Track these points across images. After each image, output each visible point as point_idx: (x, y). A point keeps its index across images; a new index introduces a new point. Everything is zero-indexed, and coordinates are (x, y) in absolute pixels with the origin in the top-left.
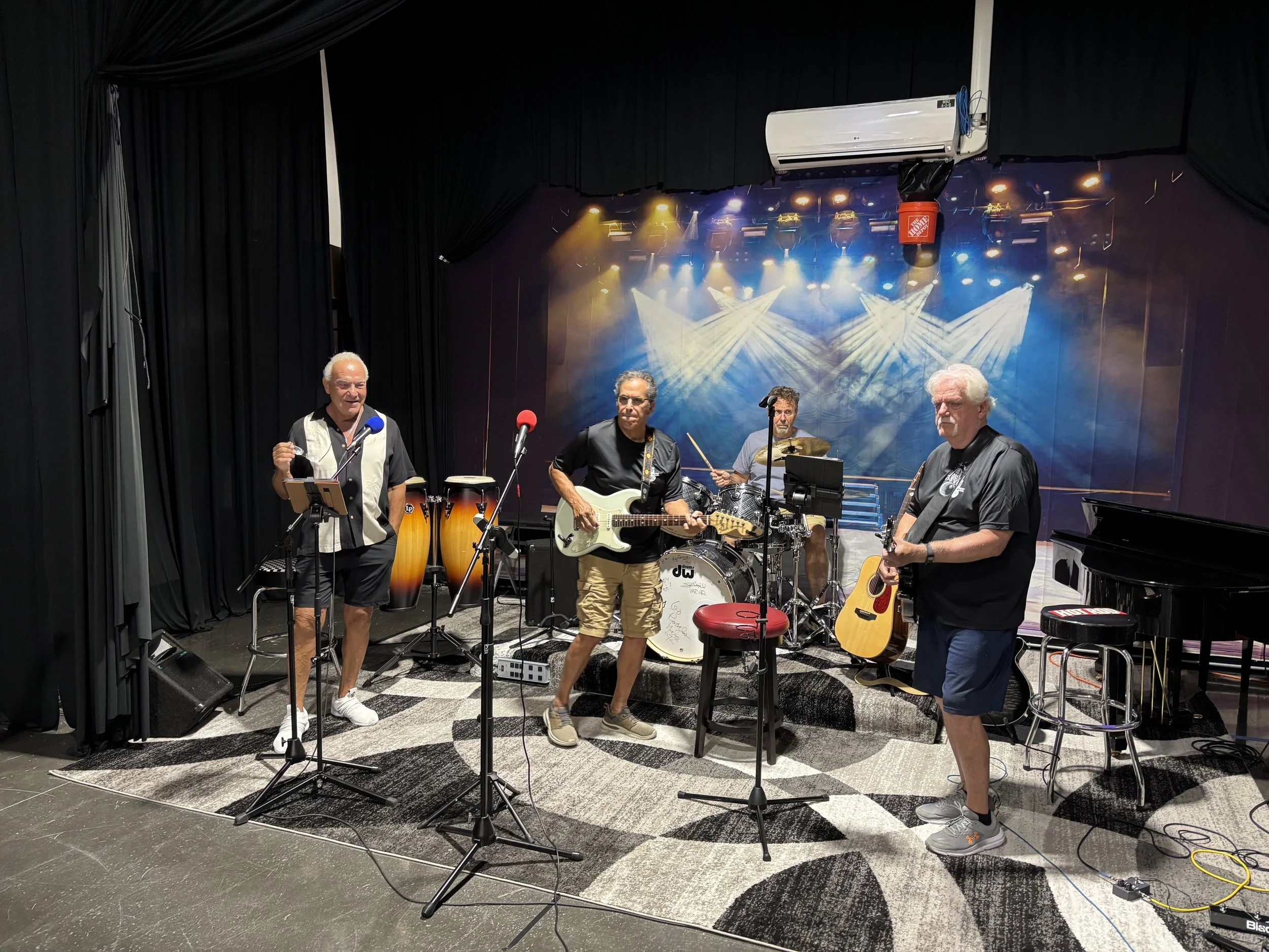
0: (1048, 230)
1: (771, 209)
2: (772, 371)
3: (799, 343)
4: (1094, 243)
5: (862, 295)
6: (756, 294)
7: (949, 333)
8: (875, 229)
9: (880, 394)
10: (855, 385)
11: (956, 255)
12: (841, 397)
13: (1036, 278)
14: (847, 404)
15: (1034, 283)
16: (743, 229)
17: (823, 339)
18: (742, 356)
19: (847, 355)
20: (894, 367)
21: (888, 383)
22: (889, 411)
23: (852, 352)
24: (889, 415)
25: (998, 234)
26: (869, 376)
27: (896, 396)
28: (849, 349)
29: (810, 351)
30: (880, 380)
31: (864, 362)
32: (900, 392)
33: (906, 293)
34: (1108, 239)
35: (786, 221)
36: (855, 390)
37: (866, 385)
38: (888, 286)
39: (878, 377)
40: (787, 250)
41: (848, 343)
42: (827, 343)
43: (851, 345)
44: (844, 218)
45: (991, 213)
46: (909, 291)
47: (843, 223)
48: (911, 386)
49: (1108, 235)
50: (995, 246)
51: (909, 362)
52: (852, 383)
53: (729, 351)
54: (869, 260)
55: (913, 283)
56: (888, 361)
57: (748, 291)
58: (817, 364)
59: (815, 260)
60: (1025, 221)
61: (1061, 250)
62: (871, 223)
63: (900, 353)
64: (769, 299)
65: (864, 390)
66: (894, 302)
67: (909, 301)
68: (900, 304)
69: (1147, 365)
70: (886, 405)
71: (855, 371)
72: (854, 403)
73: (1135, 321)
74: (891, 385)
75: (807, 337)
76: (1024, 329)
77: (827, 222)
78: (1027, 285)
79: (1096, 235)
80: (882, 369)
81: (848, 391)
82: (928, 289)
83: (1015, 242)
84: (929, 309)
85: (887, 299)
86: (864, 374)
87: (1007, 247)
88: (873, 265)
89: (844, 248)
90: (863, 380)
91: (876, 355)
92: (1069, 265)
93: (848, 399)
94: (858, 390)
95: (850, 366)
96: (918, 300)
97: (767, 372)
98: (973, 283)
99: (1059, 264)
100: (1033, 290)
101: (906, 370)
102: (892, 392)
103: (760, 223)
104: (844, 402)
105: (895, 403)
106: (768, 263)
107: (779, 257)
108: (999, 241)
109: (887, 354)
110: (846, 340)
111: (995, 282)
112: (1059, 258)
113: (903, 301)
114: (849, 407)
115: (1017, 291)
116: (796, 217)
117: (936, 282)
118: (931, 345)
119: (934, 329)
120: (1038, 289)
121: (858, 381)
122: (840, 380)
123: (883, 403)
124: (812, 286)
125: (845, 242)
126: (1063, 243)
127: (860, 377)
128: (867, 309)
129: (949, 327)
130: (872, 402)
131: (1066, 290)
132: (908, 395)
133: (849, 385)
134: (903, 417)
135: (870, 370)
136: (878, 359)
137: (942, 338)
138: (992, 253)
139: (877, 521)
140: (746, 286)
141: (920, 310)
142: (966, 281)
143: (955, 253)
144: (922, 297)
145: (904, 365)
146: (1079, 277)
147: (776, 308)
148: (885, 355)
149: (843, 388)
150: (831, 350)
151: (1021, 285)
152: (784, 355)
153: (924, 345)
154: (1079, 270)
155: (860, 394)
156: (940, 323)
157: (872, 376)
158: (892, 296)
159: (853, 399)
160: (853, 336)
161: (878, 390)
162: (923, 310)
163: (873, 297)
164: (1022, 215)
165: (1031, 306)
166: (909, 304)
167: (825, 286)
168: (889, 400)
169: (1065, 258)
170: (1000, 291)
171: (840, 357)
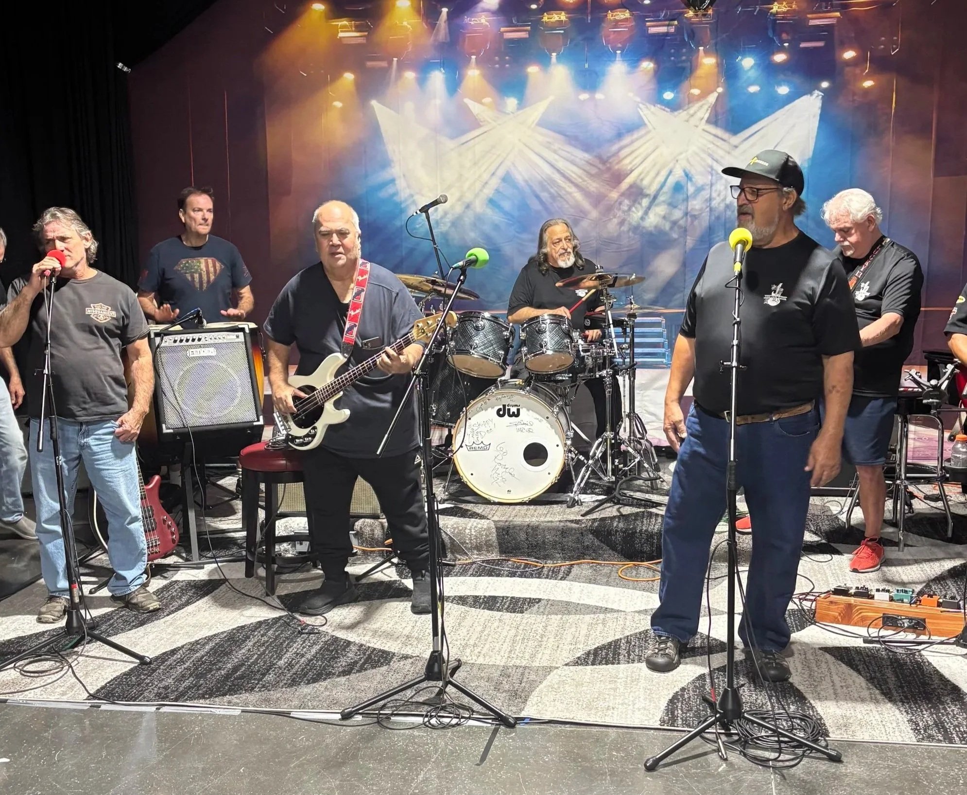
0: (836, 33)
1: (534, 7)
2: (544, 195)
3: (573, 163)
4: (882, 47)
5: (641, 105)
6: (521, 105)
7: (736, 147)
8: (653, 30)
9: (664, 217)
10: (636, 208)
11: (741, 60)
12: (622, 223)
13: (825, 85)
14: (630, 229)
15: (824, 91)
16: (502, 29)
17: (600, 158)
18: (507, 179)
19: (627, 175)
20: (678, 188)
21: (672, 205)
22: (675, 236)
23: (632, 171)
24: (675, 240)
25: (784, 36)
26: (652, 197)
27: (682, 218)
28: (629, 168)
29: (584, 170)
30: (664, 202)
31: (645, 182)
32: (686, 214)
33: (689, 103)
34: (896, 43)
35: (553, 20)
36: (636, 214)
37: (649, 208)
38: (668, 95)
39: (661, 198)
40: (554, 54)
41: (627, 161)
42: (604, 162)
43: (630, 163)
44: (617, 18)
45: (777, 13)
46: (692, 100)
47: (616, 23)
48: (697, 207)
49: (895, 38)
50: (781, 50)
51: (693, 179)
52: (633, 205)
53: (493, 174)
54: (648, 65)
55: (696, 92)
56: (671, 181)
57: (512, 102)
58: (594, 186)
59: (587, 66)
60: (813, 23)
61: (849, 55)
62: (648, 24)
63: (684, 171)
64: (536, 111)
65: (646, 213)
66: (676, 113)
67: (692, 111)
68: (682, 115)
69: (935, 176)
70: (671, 228)
71: (636, 193)
72: (636, 229)
73: (923, 130)
74: (675, 207)
75: (581, 156)
76: (814, 140)
77: (598, 22)
78: (816, 92)
79: (883, 38)
80: (665, 189)
81: (629, 215)
82: (712, 98)
83: (803, 45)
84: (714, 120)
85: (669, 110)
86: (647, 196)
87: (794, 51)
88: (652, 72)
89: (619, 52)
90: (645, 202)
91: (658, 174)
92: (858, 71)
93: (630, 224)
94: (640, 214)
95: (631, 186)
96: (702, 110)
97: (537, 197)
98: (760, 91)
99: (847, 69)
100: (823, 97)
101: (691, 189)
102: (677, 214)
103: (522, 22)
104: (625, 228)
105: (680, 227)
106: (533, 70)
107: (544, 61)
108: (786, 45)
109: (671, 172)
110: (625, 157)
111: (783, 90)
112: (848, 63)
113: (685, 112)
114: (631, 234)
115: (805, 99)
116: (563, 16)
117: (720, 90)
118: (717, 161)
119: (720, 143)
120: (828, 98)
121: (640, 204)
122: (620, 204)
123: (667, 226)
124: (584, 96)
125: (620, 45)
126: (851, 48)
127: (642, 199)
128: (646, 121)
129: (735, 140)
130: (656, 227)
131: (855, 98)
132: (694, 217)
133: (630, 209)
134: (690, 242)
135: (652, 191)
136: (661, 178)
137: (729, 153)
138: (780, 58)
139: (665, 358)
140: (508, 96)
141: (704, 121)
142: (753, 89)
143: (740, 58)
144: (706, 107)
145: (689, 184)
146: (868, 84)
147: (543, 123)
148: (667, 173)
149: (624, 212)
150: (609, 169)
151: (810, 93)
152: (557, 177)
153: (709, 161)
154: (868, 77)
155: (642, 218)
156: (726, 136)
157: (655, 197)
158: (674, 106)
159: (634, 223)
160: (632, 152)
161: (662, 213)
162: (708, 121)
163: (652, 108)
164: (809, 16)
165: (821, 115)
166: (692, 116)
167: (599, 96)
168: (674, 223)
169: (854, 63)
170: (790, 99)
171: (617, 178)
